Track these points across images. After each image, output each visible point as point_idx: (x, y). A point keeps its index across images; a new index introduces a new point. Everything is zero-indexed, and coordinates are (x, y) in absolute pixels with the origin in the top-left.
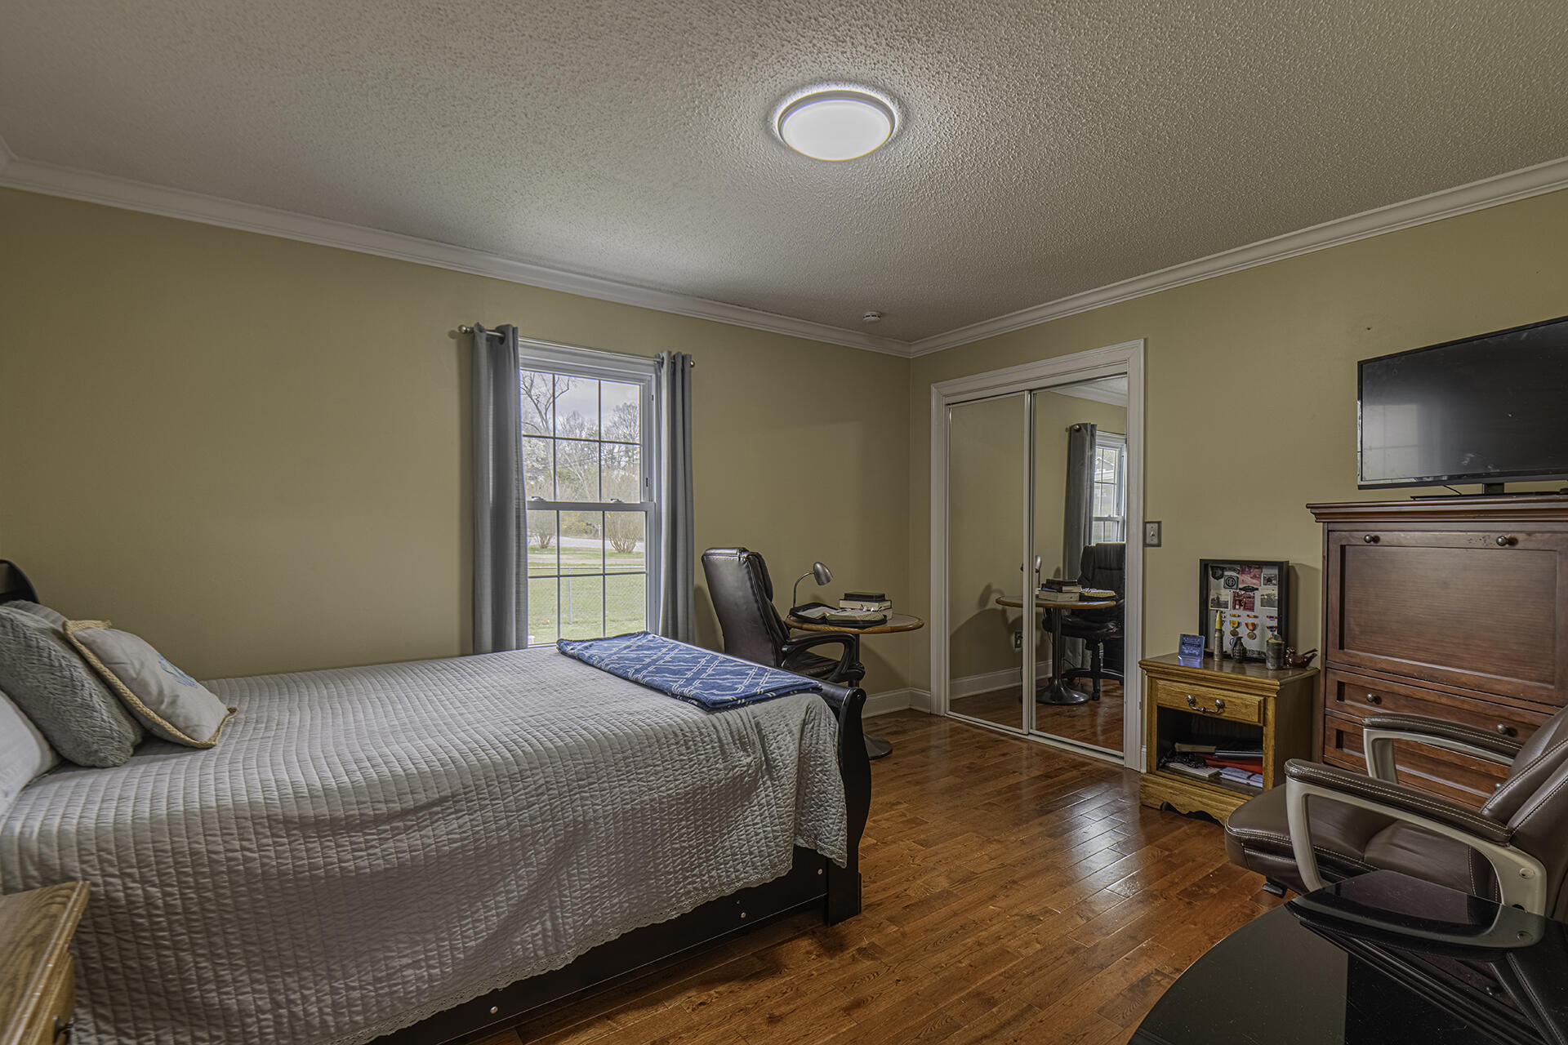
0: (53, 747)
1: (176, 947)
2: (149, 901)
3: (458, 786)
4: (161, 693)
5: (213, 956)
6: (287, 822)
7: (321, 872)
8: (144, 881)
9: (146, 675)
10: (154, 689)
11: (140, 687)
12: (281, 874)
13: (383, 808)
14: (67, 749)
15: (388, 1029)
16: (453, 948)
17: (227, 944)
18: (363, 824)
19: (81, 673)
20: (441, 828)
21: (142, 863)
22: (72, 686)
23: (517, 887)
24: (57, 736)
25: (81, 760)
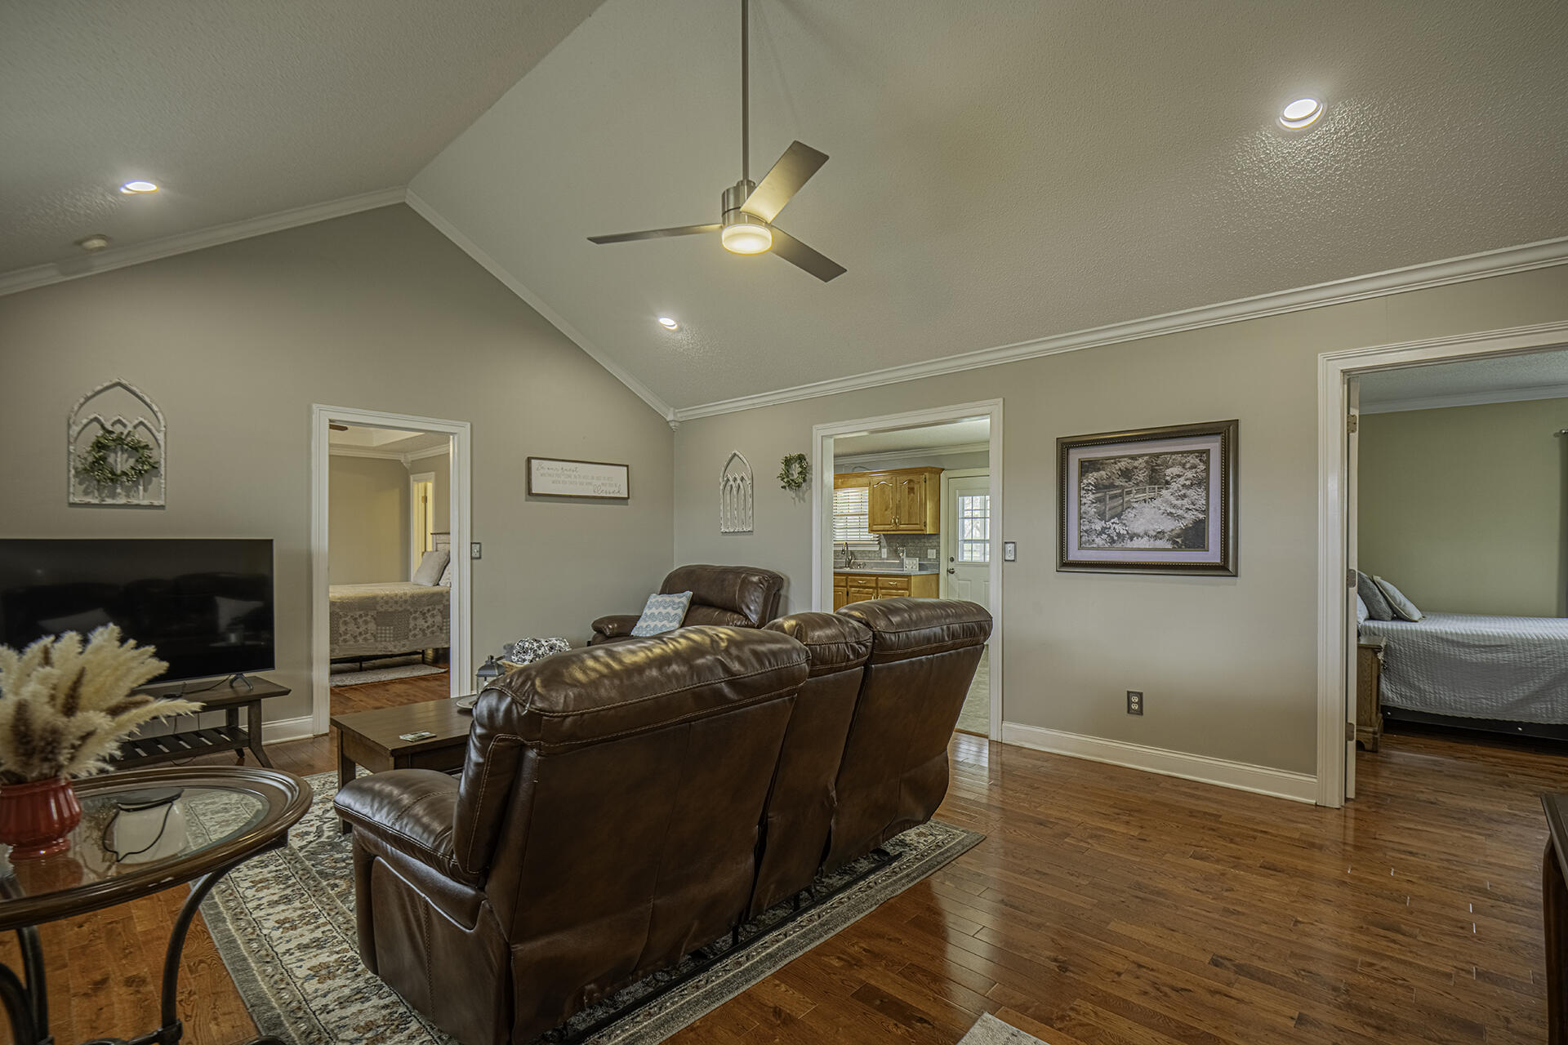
0: (1369, 612)
1: (1407, 665)
2: (1400, 650)
3: (1509, 643)
4: (1400, 602)
5: (1417, 671)
6: (1442, 639)
7: (1452, 657)
8: (1399, 645)
9: (1395, 595)
10: (1398, 601)
11: (1394, 598)
12: (1439, 654)
13: (1477, 643)
14: (1373, 613)
15: (1474, 716)
16: (1502, 698)
17: (1421, 669)
18: (1469, 646)
19: (1377, 591)
20: (1500, 655)
21: (1399, 640)
22: (1376, 595)
23: (1533, 686)
24: (1371, 609)
25: (1376, 617)
